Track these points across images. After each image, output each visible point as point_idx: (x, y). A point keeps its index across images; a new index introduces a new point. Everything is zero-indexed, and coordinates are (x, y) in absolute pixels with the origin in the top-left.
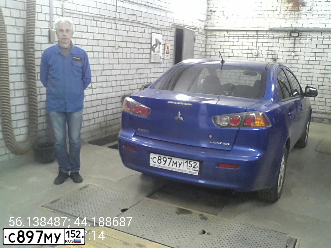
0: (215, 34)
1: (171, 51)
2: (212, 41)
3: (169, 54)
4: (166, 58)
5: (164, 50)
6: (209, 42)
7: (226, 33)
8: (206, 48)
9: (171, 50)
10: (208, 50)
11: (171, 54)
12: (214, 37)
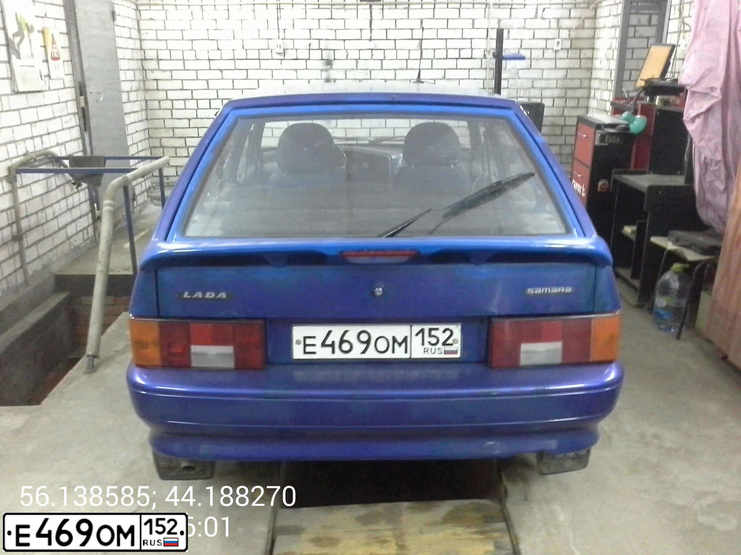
2: (156, 20)
3: (60, 62)
4: (54, 73)
5: (44, 49)
6: (147, 22)
8: (141, 41)
9: (62, 48)
10: (147, 45)
11: (64, 61)
12: (161, 8)
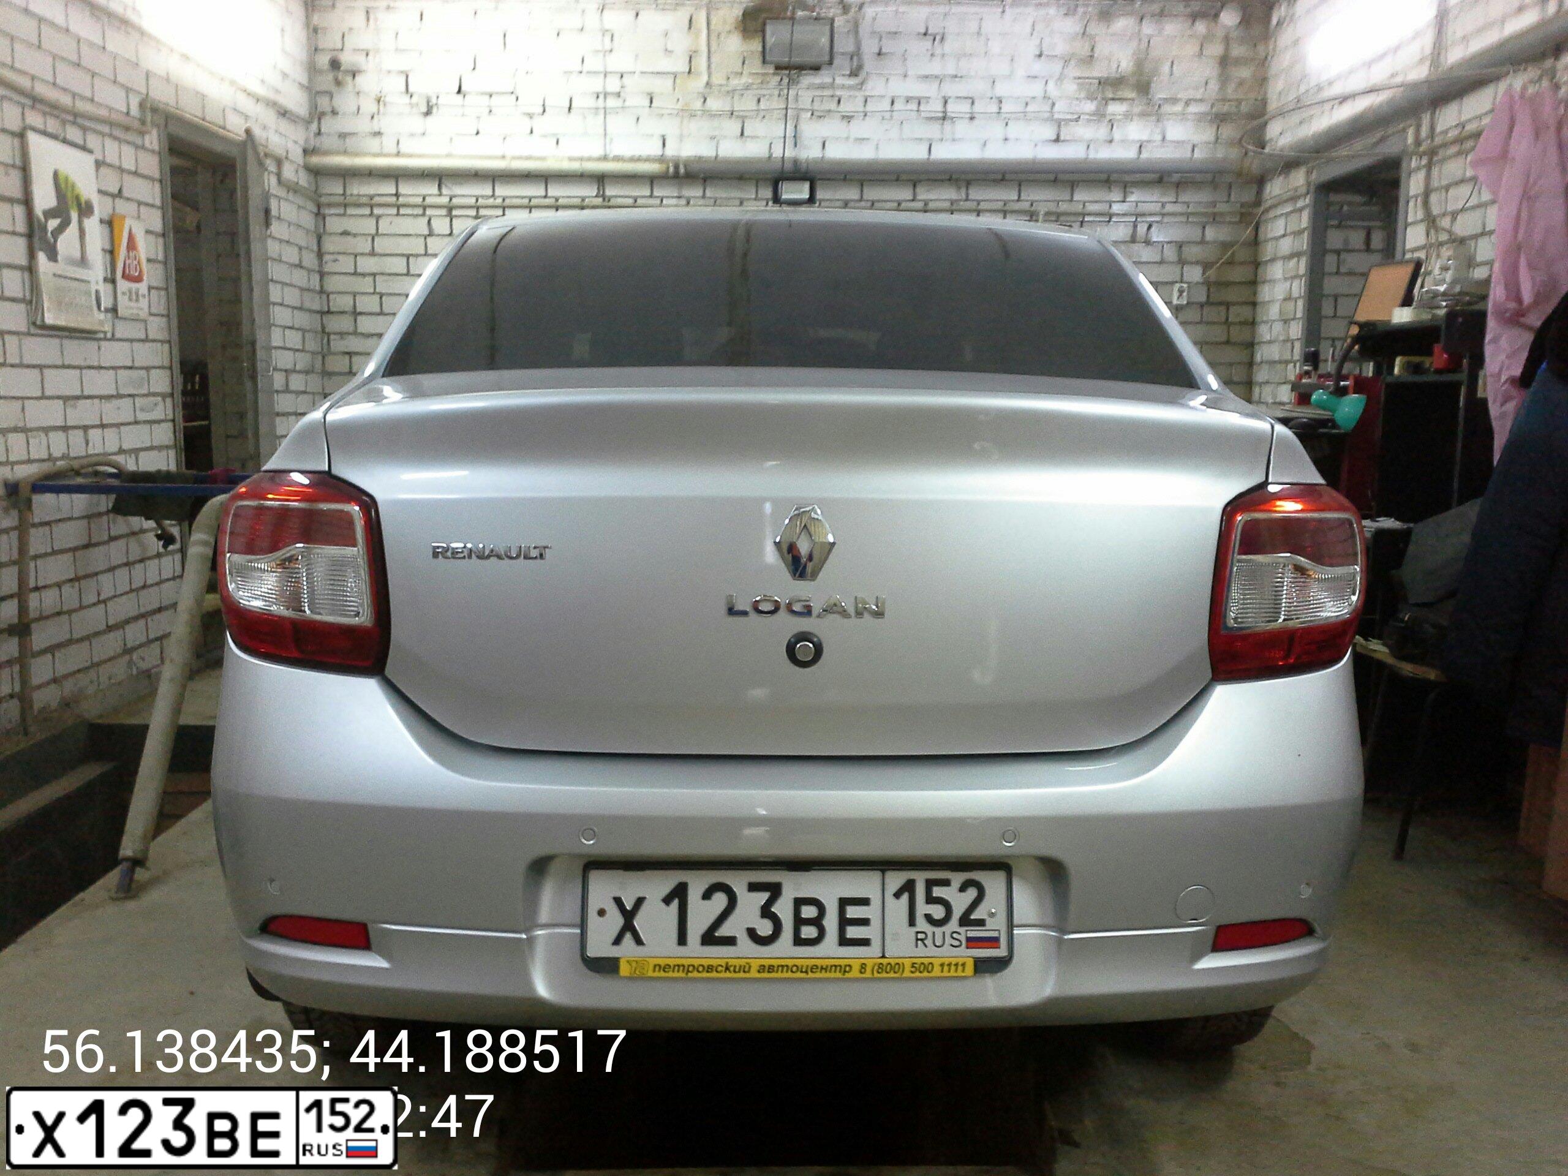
0: (371, 197)
1: (151, 265)
2: (355, 235)
3: (143, 287)
4: (125, 306)
5: (108, 256)
6: (337, 239)
7: (431, 189)
8: (322, 275)
9: (149, 260)
10: (332, 284)
11: (150, 288)
12: (367, 211)
